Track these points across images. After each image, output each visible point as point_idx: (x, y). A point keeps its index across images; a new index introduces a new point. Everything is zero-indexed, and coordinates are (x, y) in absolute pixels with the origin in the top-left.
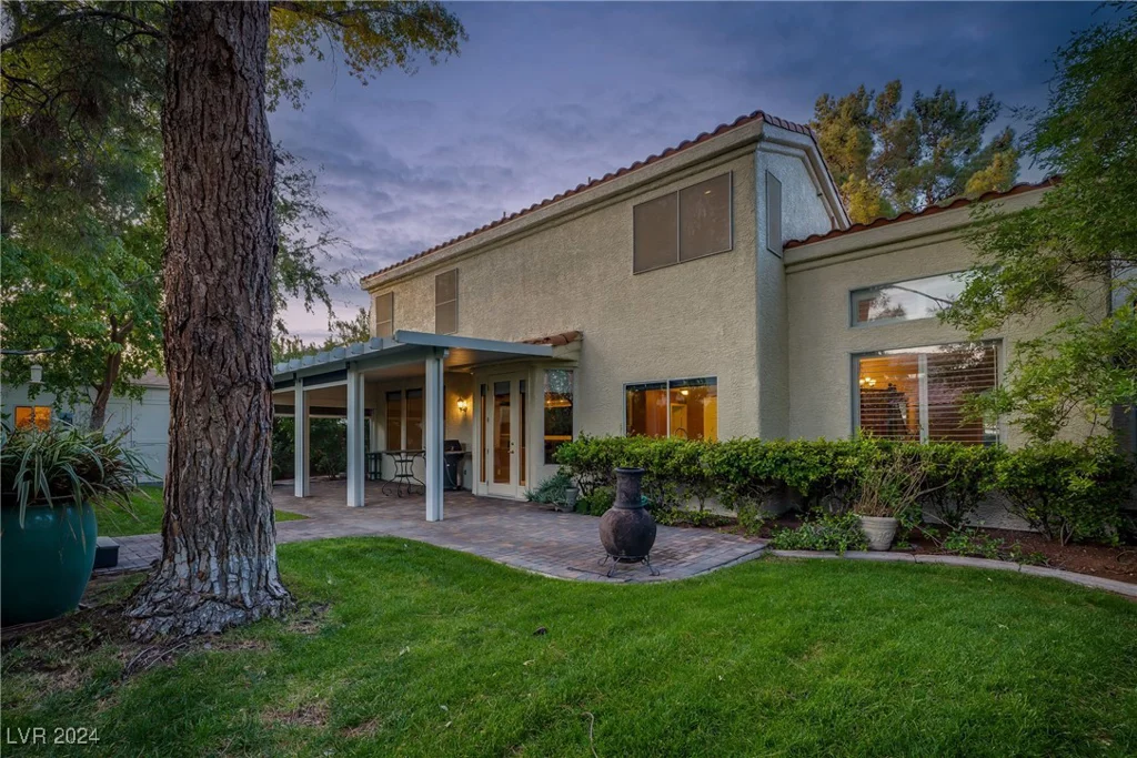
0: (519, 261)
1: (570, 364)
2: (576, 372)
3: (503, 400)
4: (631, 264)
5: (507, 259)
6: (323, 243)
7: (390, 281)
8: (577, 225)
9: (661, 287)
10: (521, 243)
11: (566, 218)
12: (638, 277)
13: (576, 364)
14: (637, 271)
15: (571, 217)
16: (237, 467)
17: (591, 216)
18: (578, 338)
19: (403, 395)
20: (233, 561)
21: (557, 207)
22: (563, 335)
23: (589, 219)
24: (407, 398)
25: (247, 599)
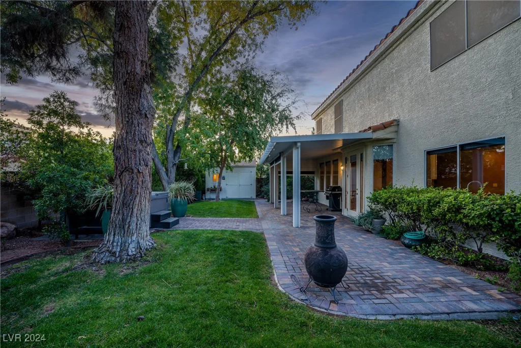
0: (367, 86)
1: (392, 141)
2: (395, 146)
3: (354, 165)
4: (429, 65)
5: (361, 88)
6: (294, 104)
7: (320, 113)
8: (395, 53)
9: (452, 74)
10: (367, 76)
11: (389, 51)
12: (434, 72)
13: (395, 141)
14: (434, 68)
15: (391, 49)
16: (123, 202)
17: (403, 43)
18: (395, 123)
19: (325, 164)
20: (117, 237)
21: (383, 47)
22: (382, 124)
23: (402, 46)
24: (326, 165)
25: (118, 253)
